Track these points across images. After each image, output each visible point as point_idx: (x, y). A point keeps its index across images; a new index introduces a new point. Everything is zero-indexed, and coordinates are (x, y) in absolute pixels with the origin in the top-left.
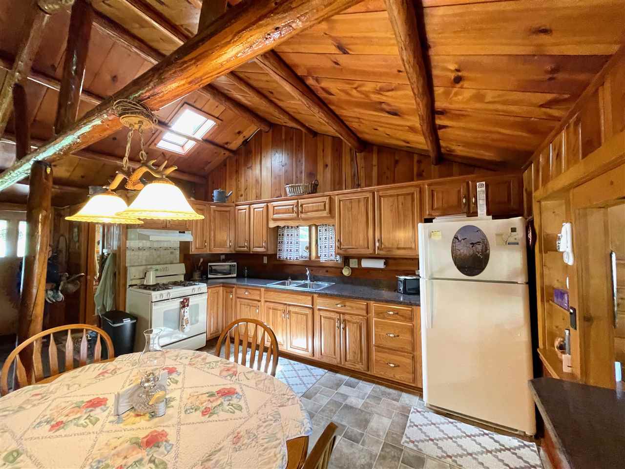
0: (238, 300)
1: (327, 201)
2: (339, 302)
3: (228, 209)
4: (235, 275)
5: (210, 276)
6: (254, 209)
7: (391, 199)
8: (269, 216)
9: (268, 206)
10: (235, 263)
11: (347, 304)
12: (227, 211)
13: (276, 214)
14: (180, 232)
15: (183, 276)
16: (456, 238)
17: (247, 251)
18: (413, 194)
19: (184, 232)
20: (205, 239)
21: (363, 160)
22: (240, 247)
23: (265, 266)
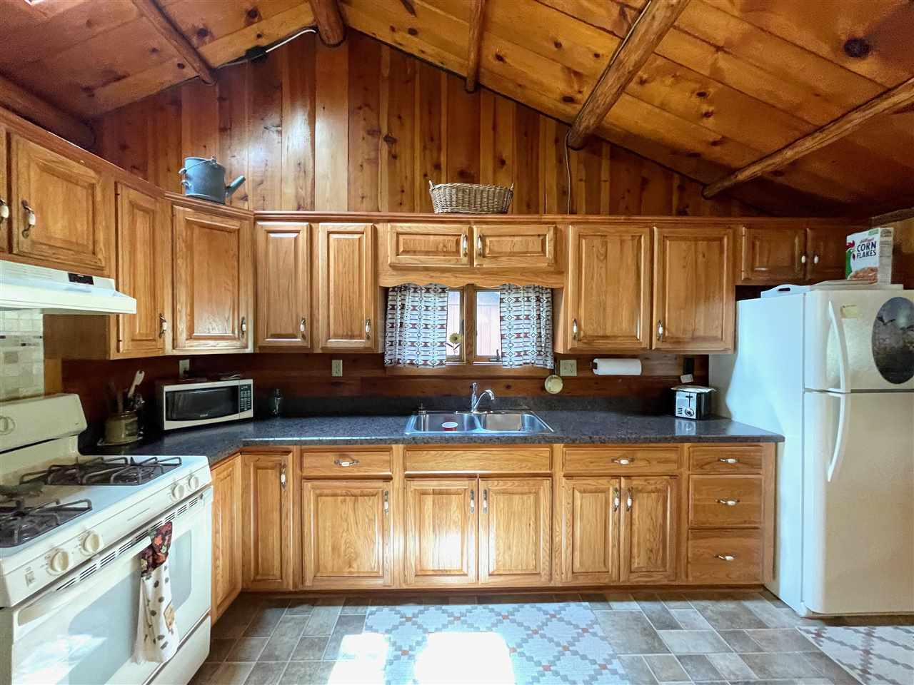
0: (308, 485)
1: (550, 236)
2: (620, 453)
3: (233, 225)
4: (249, 414)
5: (168, 425)
6: (329, 233)
7: (683, 245)
8: (381, 259)
9: (375, 231)
10: (250, 382)
11: (639, 455)
12: (230, 231)
13: (406, 252)
14: (73, 278)
15: (76, 437)
16: (880, 318)
17: (305, 348)
18: (721, 240)
19: (89, 281)
20: (159, 311)
21: (582, 166)
22: (274, 336)
23: (337, 383)
